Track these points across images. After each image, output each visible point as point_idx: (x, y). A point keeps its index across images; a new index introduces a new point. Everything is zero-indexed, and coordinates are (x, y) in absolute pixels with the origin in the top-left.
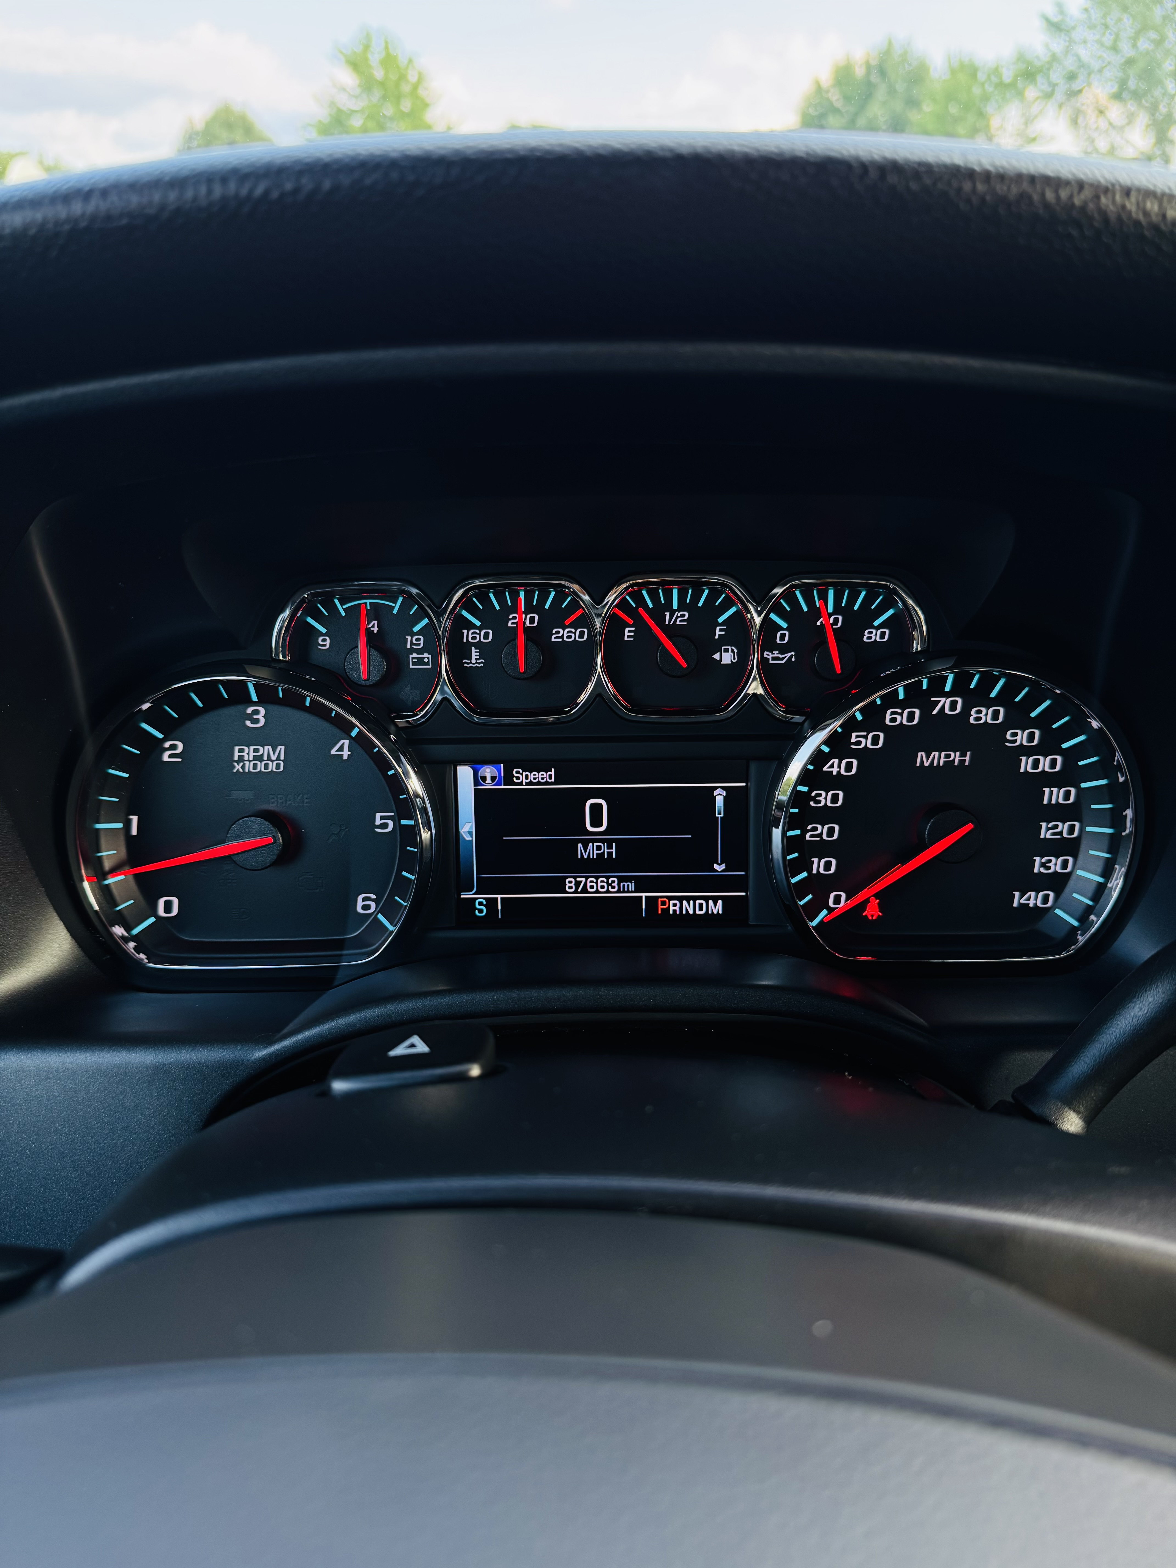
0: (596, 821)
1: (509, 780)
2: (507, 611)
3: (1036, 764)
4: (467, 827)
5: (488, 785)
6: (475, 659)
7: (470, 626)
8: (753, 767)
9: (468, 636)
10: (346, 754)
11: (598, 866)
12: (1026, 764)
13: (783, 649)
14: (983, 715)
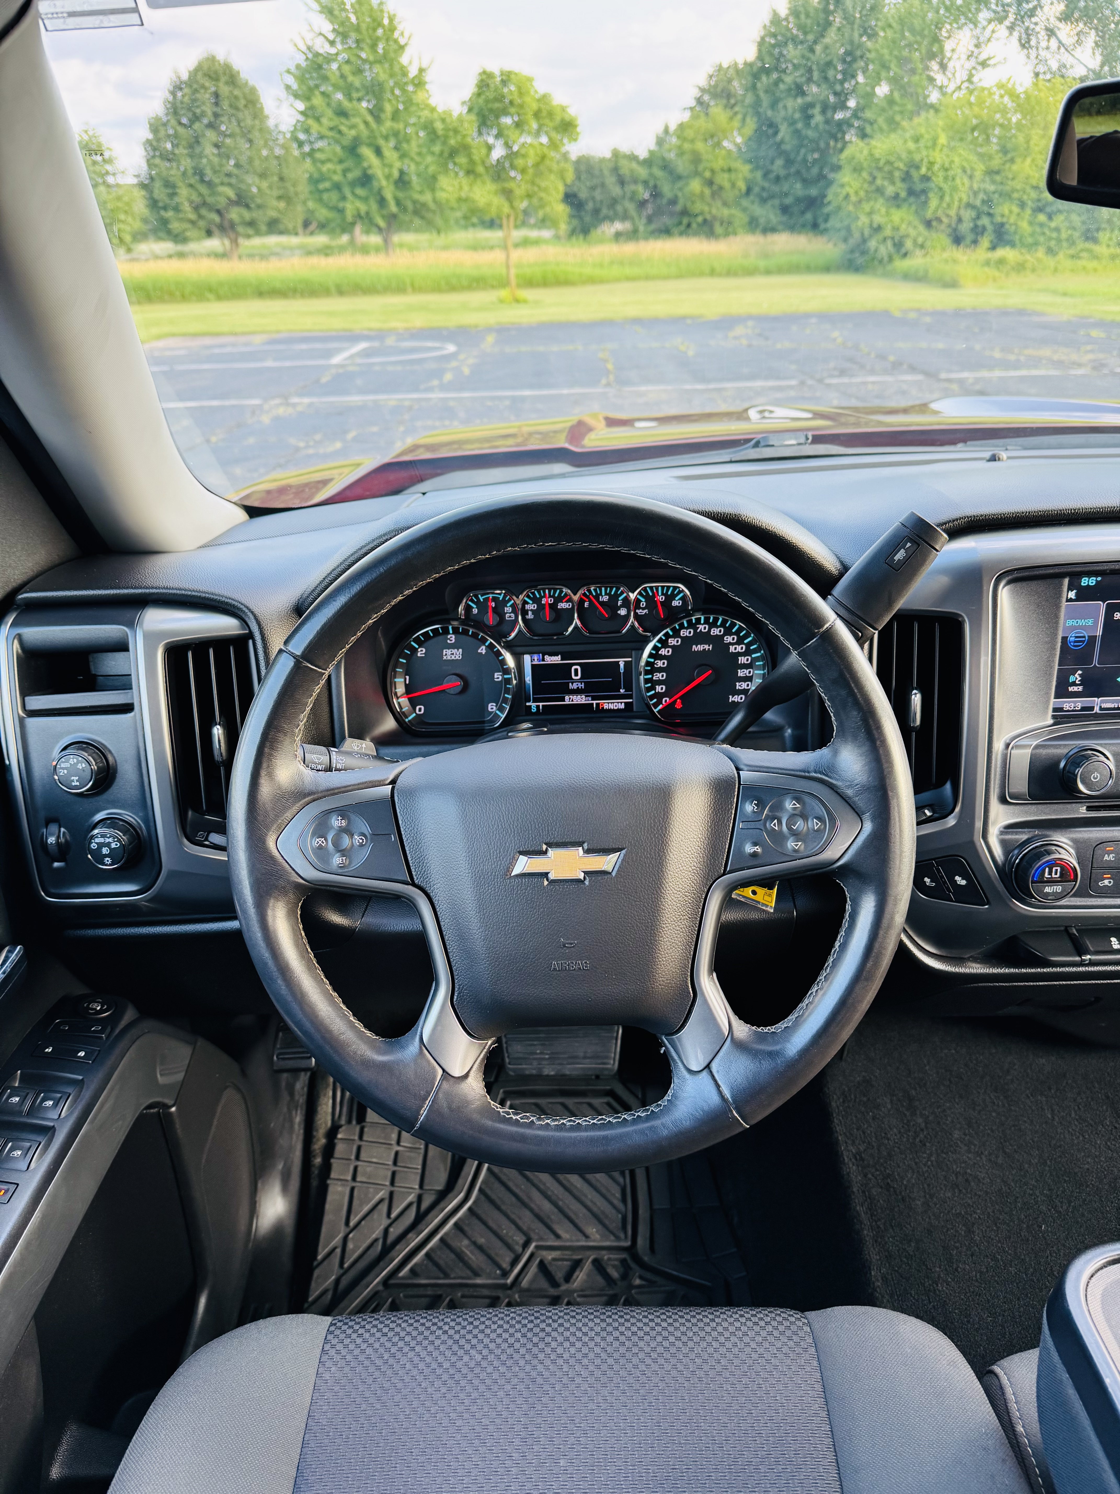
0: (576, 674)
1: (543, 660)
2: (541, 597)
3: (735, 649)
4: (528, 679)
5: (536, 662)
6: (530, 616)
7: (528, 603)
8: (633, 653)
9: (527, 607)
10: (484, 652)
11: (577, 692)
12: (732, 649)
13: (643, 609)
14: (715, 632)
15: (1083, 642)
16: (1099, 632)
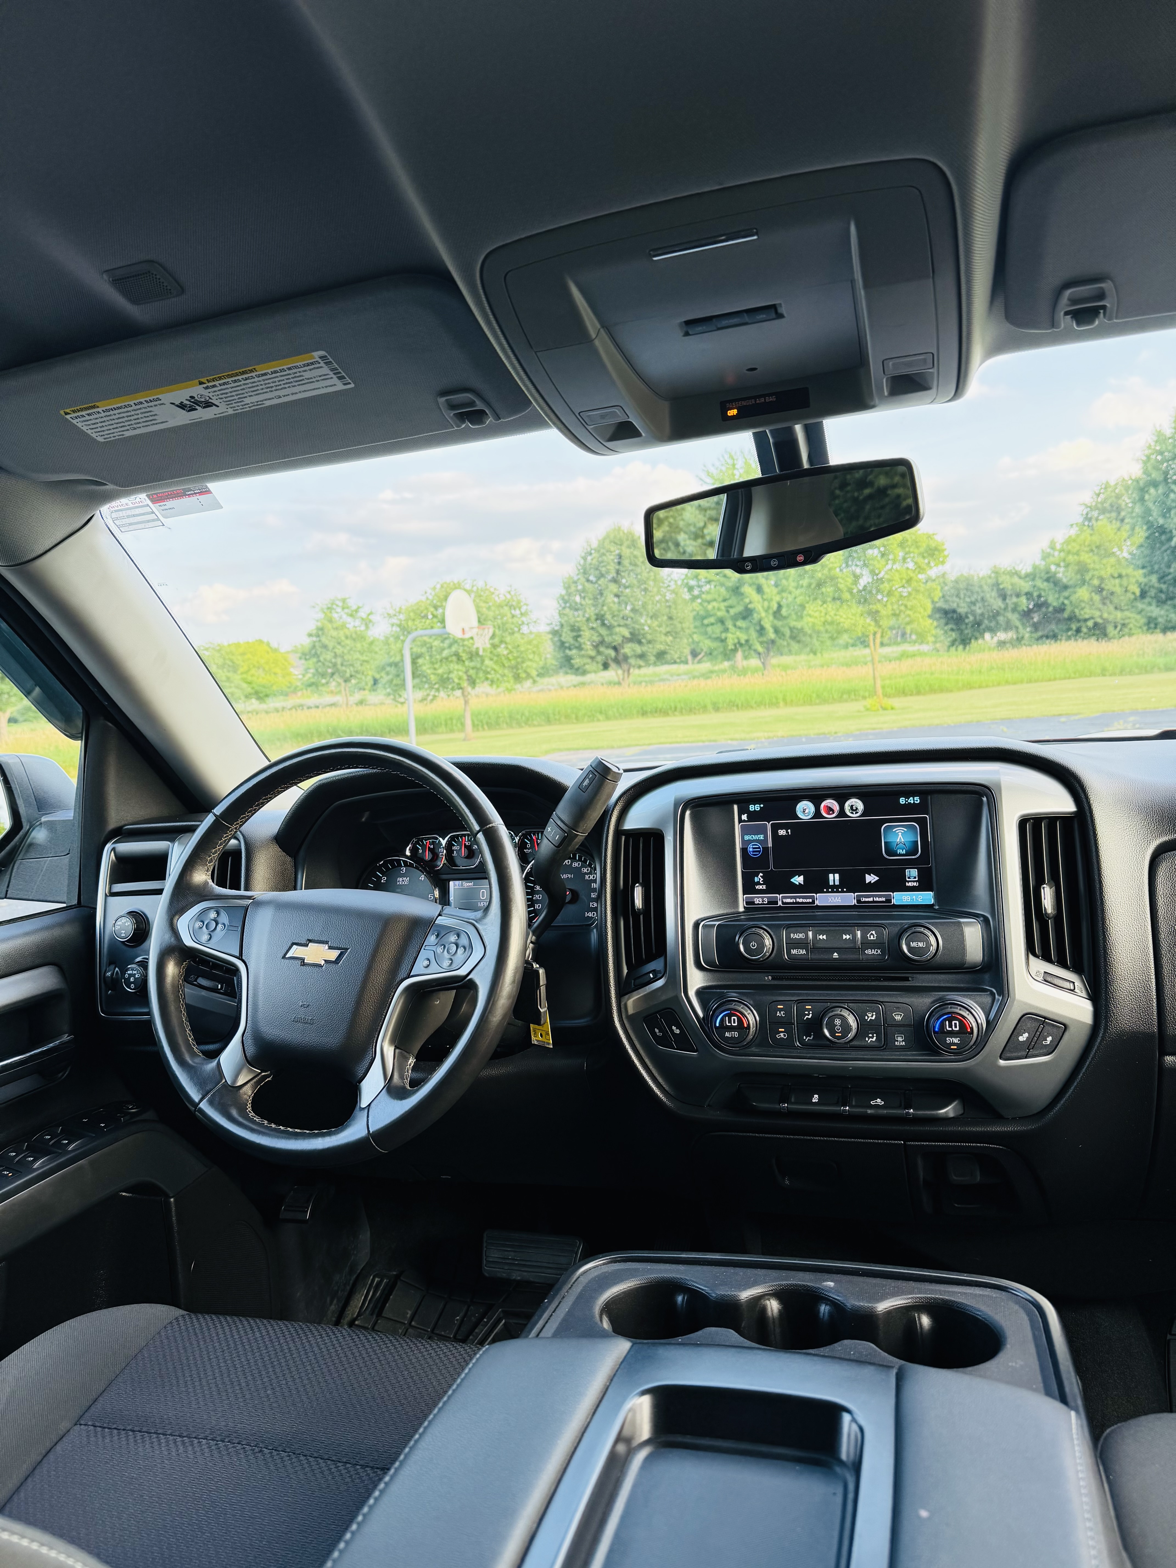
7: (454, 845)
12: (587, 877)
13: (529, 849)
14: (575, 864)
15: (759, 851)
16: (770, 845)
